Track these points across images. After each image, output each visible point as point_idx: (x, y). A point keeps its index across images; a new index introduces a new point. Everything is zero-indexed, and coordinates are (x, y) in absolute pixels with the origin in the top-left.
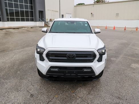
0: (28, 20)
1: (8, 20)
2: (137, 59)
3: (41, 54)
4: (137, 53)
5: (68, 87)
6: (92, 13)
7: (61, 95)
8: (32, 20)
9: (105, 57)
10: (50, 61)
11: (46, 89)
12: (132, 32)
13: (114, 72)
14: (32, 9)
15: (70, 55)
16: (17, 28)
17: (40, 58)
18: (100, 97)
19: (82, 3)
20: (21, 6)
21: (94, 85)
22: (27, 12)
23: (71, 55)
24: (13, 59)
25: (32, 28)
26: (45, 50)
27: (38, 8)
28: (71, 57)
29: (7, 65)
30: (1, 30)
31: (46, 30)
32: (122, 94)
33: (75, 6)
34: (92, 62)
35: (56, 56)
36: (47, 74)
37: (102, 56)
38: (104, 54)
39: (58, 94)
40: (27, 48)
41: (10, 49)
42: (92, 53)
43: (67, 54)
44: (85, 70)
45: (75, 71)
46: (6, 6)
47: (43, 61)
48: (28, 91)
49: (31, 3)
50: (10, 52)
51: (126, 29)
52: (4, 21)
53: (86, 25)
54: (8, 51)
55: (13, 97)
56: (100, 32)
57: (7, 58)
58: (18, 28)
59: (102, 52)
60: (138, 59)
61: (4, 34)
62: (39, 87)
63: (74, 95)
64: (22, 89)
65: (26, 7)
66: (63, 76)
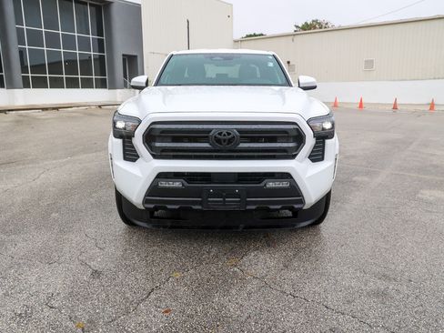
0: (87, 84)
1: (26, 85)
2: (437, 178)
3: (126, 137)
4: (434, 163)
5: (214, 250)
6: (289, 62)
7: (191, 271)
8: (102, 84)
9: (332, 146)
10: (155, 157)
11: (143, 255)
12: (417, 114)
13: (366, 210)
14: (101, 50)
15: (220, 134)
16: (54, 109)
17: (124, 153)
18: (322, 274)
19: (257, 33)
20: (69, 42)
21: (303, 244)
22: (86, 62)
23: (225, 132)
24: (38, 182)
25: (100, 106)
26: (140, 122)
27: (121, 47)
28: (225, 141)
29: (19, 199)
30: (3, 114)
31: (145, 81)
32: (393, 267)
33: (235, 41)
34: (293, 157)
35: (175, 139)
36: (145, 201)
37: (324, 143)
38: (329, 135)
39: (183, 269)
40: (85, 155)
41: (30, 158)
42: (292, 127)
43: (210, 131)
44: (271, 184)
45: (237, 188)
46: (21, 41)
47: (134, 160)
48: (83, 263)
49: (100, 33)
50: (30, 166)
51: (399, 108)
52: (12, 86)
53: (271, 64)
54: (24, 164)
55: (33, 279)
56: (315, 87)
57: (19, 181)
58: (57, 109)
59: (323, 129)
60: (442, 179)
61: (11, 122)
62: (120, 253)
63: (235, 272)
64: (62, 259)
65: (84, 44)
66: (200, 207)
